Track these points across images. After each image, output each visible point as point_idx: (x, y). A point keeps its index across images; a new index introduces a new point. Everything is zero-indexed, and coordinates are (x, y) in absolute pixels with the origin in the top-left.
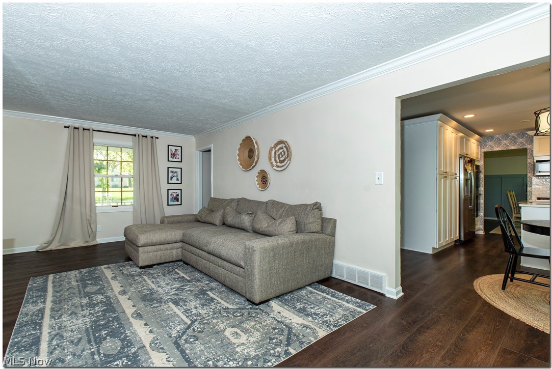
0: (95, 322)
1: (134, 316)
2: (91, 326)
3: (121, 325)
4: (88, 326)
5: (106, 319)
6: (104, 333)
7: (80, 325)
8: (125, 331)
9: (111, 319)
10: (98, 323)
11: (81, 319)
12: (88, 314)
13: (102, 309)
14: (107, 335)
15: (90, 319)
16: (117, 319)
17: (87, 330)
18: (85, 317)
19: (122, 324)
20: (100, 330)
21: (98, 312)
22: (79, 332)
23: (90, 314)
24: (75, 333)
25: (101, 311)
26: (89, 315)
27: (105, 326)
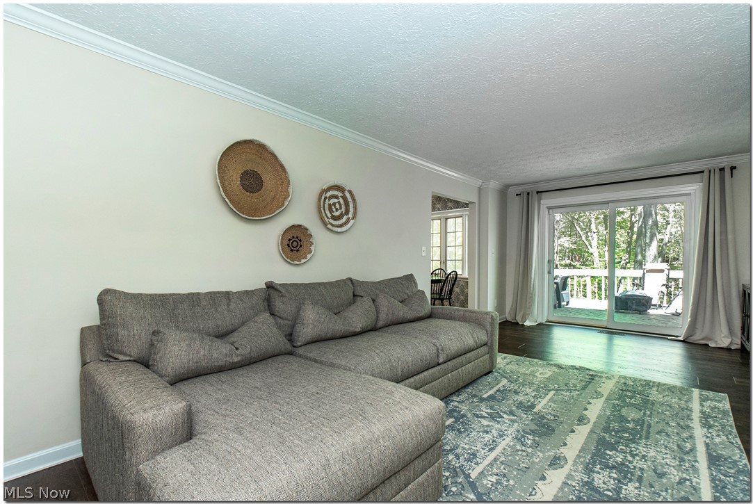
0: (633, 441)
1: (586, 421)
2: (640, 438)
3: (608, 421)
4: (644, 440)
5: (619, 436)
6: (631, 425)
7: (653, 448)
8: (610, 415)
9: (613, 433)
10: (631, 437)
11: (649, 455)
12: (637, 458)
13: (614, 452)
14: (628, 422)
15: (638, 449)
16: (607, 429)
17: (647, 438)
18: (644, 456)
19: (606, 422)
20: (632, 429)
21: (622, 452)
22: (657, 441)
23: (633, 456)
24: (662, 442)
25: (617, 450)
26: (637, 455)
27: (625, 430)
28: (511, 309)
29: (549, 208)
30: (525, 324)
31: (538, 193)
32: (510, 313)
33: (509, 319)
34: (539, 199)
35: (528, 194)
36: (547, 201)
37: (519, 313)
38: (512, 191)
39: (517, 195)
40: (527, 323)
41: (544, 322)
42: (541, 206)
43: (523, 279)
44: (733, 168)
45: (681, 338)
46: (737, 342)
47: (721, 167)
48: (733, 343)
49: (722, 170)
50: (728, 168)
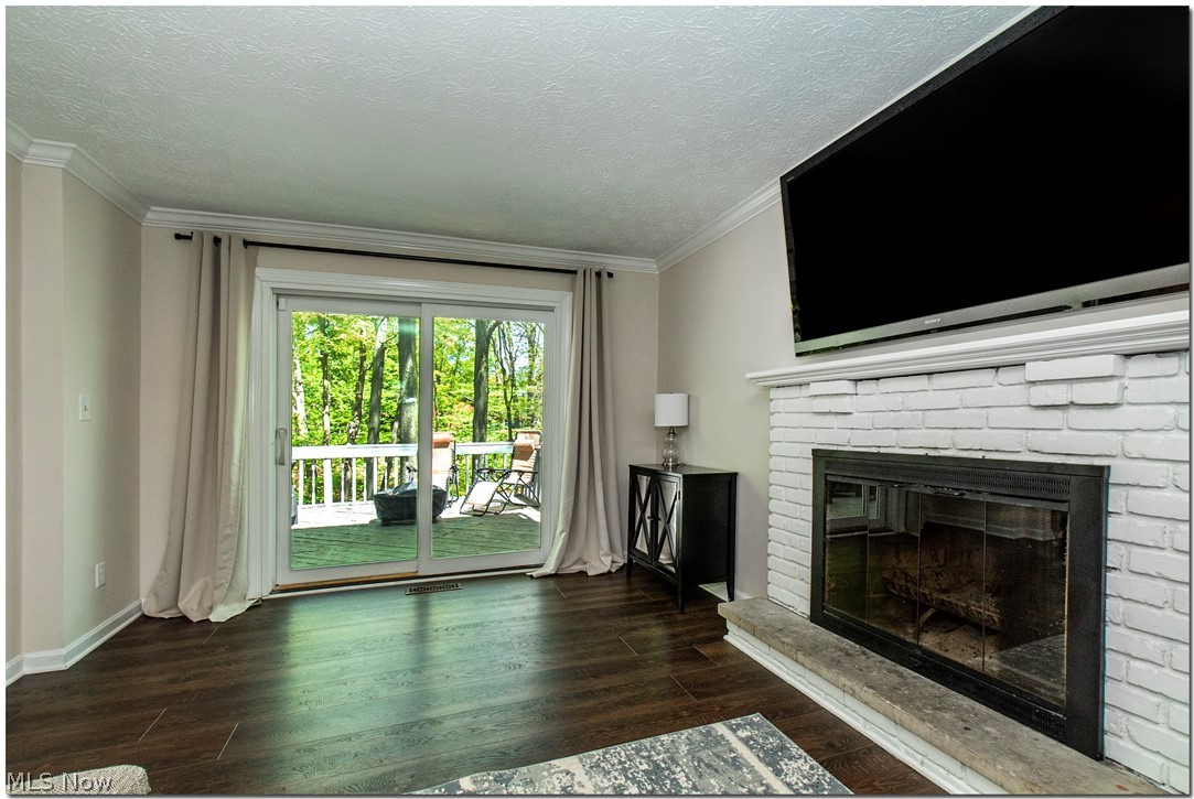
28: (160, 578)
29: (279, 294)
30: (213, 618)
31: (246, 243)
32: (155, 593)
33: (151, 611)
34: (252, 265)
35: (217, 241)
36: (271, 274)
37: (189, 588)
38: (161, 221)
39: (178, 237)
40: (220, 614)
41: (266, 595)
42: (257, 284)
43: (203, 479)
44: (610, 275)
45: (549, 569)
46: (617, 559)
47: (597, 268)
48: (613, 562)
49: (599, 274)
50: (605, 276)
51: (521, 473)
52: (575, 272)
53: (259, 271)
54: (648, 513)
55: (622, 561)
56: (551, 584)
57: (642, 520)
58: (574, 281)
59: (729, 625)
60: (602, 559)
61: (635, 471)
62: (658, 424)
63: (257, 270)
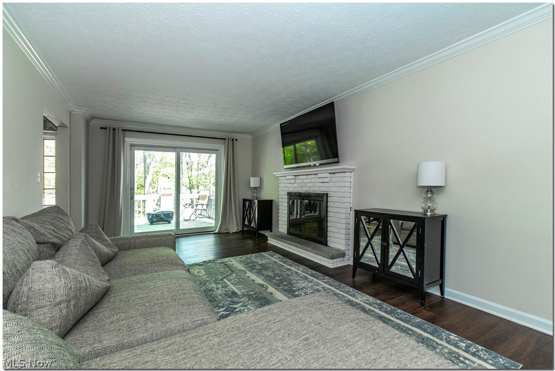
1: (265, 286)
29: (132, 146)
31: (123, 130)
34: (124, 136)
35: (115, 129)
36: (129, 140)
38: (96, 123)
39: (101, 128)
42: (126, 142)
44: (236, 140)
45: (217, 231)
46: (239, 228)
47: (232, 138)
48: (238, 229)
49: (233, 140)
50: (235, 140)
51: (203, 205)
52: (225, 139)
53: (126, 139)
54: (248, 212)
55: (240, 229)
56: (217, 235)
57: (247, 215)
58: (225, 142)
59: (269, 238)
60: (234, 227)
61: (244, 200)
62: (251, 186)
63: (126, 138)
